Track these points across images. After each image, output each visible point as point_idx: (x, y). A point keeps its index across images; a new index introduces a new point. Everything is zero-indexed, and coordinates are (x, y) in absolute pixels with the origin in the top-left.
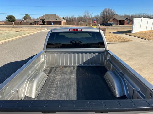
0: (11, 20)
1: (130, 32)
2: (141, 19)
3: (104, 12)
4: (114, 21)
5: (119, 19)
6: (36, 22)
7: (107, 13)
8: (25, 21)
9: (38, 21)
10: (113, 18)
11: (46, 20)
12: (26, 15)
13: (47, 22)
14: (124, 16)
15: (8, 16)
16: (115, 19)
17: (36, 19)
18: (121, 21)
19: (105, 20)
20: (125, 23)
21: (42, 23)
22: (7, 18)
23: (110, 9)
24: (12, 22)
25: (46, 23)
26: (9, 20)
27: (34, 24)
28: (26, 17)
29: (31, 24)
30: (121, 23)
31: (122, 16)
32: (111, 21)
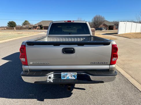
0: (12, 25)
1: (117, 33)
2: (125, 22)
3: (95, 18)
4: (104, 26)
5: (108, 25)
6: (35, 27)
7: (97, 19)
8: (24, 26)
9: (36, 27)
10: (103, 24)
11: (44, 25)
12: (26, 21)
13: (45, 27)
14: (114, 22)
15: (9, 22)
16: (105, 25)
17: (35, 25)
18: (110, 26)
19: (96, 25)
20: (114, 28)
21: (40, 28)
22: (8, 24)
23: (101, 16)
24: (13, 27)
25: (43, 28)
26: (10, 26)
27: (32, 29)
28: (26, 23)
29: (30, 29)
30: (111, 28)
31: (112, 22)
32: (101, 26)
